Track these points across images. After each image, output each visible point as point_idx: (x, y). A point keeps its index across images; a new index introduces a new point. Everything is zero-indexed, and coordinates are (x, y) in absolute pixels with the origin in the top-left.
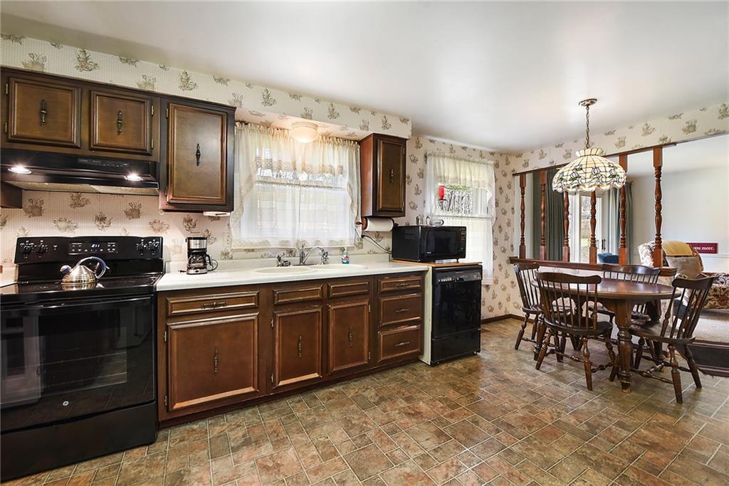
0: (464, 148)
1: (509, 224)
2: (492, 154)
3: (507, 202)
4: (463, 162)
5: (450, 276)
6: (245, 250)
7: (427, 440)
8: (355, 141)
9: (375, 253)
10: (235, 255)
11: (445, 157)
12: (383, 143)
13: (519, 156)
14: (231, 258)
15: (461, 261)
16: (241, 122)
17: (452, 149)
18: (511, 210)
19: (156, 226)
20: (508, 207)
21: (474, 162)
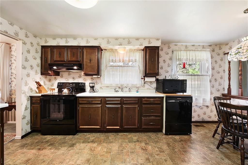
0: (193, 45)
1: (221, 78)
2: (210, 46)
3: (220, 67)
4: (191, 51)
5: (174, 100)
6: (106, 87)
7: (141, 159)
8: (141, 50)
9: (149, 89)
10: (103, 88)
11: (182, 50)
12: (149, 49)
13: (227, 44)
14: (102, 89)
15: (185, 94)
16: (105, 50)
17: (186, 47)
18: (223, 72)
19: (85, 80)
20: (221, 70)
21: (198, 51)
